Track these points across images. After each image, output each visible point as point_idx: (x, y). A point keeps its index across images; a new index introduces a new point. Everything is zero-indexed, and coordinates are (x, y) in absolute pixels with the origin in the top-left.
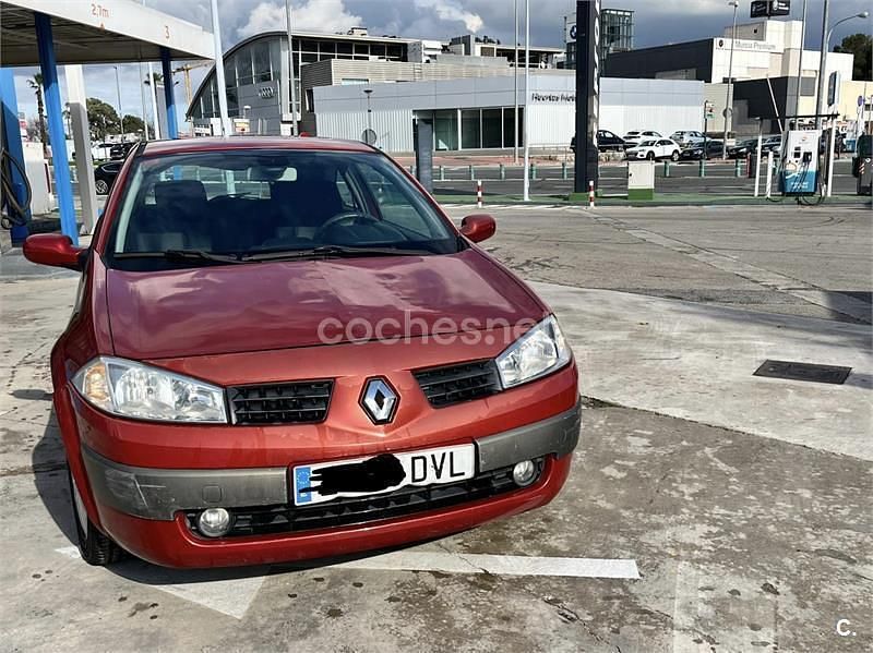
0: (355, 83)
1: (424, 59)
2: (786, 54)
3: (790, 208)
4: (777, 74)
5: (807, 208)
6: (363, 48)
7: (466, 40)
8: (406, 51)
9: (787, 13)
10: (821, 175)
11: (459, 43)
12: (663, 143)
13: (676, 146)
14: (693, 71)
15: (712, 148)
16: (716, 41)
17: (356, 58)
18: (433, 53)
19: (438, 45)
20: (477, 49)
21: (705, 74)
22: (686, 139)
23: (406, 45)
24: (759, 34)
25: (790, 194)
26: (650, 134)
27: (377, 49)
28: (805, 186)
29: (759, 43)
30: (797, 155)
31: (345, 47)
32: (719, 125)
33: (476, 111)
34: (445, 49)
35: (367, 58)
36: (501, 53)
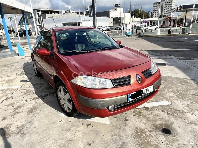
0: (51, 18)
1: (63, 14)
2: (120, 13)
3: (127, 38)
4: (119, 17)
5: (130, 38)
6: (51, 12)
7: (69, 10)
8: (59, 12)
9: (120, 6)
10: (132, 33)
11: (68, 11)
12: (104, 28)
13: (106, 28)
14: (107, 16)
15: (111, 28)
16: (110, 11)
17: (50, 14)
18: (64, 13)
19: (65, 11)
20: (71, 12)
21: (108, 16)
22: (107, 27)
23: (59, 11)
24: (116, 10)
25: (127, 36)
26: (102, 26)
27: (54, 12)
28: (129, 34)
29: (116, 11)
30: (128, 29)
31: (48, 12)
32: (112, 25)
33: (73, 23)
34: (66, 12)
35: (52, 14)
36: (76, 13)
